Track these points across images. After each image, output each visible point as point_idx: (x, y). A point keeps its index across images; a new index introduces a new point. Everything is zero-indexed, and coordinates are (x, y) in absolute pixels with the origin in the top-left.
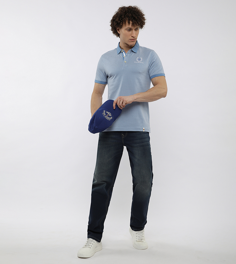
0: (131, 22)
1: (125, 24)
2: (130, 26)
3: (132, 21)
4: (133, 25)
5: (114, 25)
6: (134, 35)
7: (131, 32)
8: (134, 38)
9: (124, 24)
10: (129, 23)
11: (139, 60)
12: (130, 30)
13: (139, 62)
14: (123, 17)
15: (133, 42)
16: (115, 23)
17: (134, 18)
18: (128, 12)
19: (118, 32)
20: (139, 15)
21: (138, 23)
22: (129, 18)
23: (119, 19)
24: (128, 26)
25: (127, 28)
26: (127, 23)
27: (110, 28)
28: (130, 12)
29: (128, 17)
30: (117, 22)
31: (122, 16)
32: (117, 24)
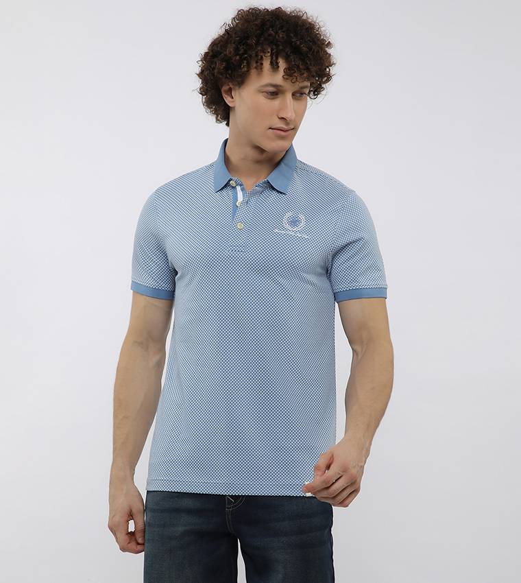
0: (282, 64)
1: (260, 68)
2: (278, 78)
3: (287, 59)
4: (289, 74)
5: (216, 71)
6: (289, 114)
7: (276, 103)
8: (287, 124)
9: (253, 72)
10: (275, 66)
11: (294, 222)
12: (275, 93)
13: (291, 231)
14: (253, 41)
15: (282, 138)
16: (220, 66)
17: (297, 50)
18: (272, 26)
19: (228, 100)
20: (314, 42)
21: (308, 69)
22: (277, 46)
23: (237, 49)
24: (269, 75)
25: (267, 85)
26: (267, 64)
27: (198, 83)
28: (282, 27)
29: (273, 42)
30: (227, 60)
31: (248, 38)
32: (226, 69)
